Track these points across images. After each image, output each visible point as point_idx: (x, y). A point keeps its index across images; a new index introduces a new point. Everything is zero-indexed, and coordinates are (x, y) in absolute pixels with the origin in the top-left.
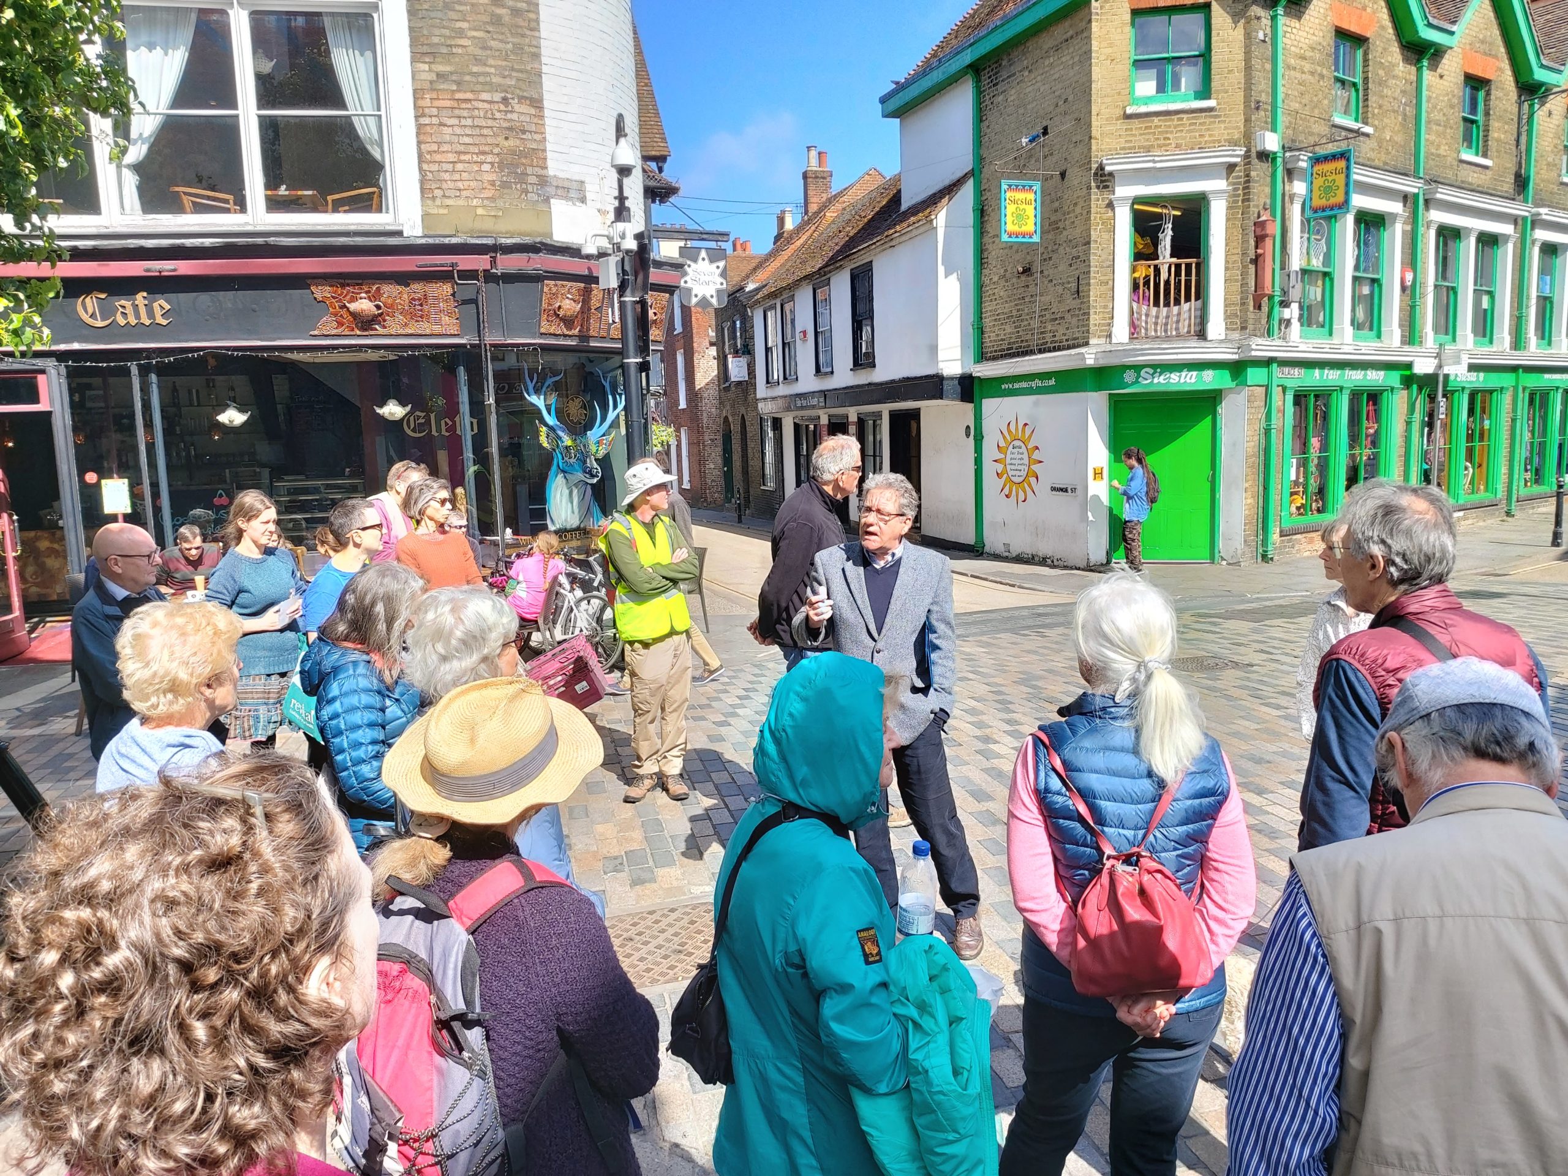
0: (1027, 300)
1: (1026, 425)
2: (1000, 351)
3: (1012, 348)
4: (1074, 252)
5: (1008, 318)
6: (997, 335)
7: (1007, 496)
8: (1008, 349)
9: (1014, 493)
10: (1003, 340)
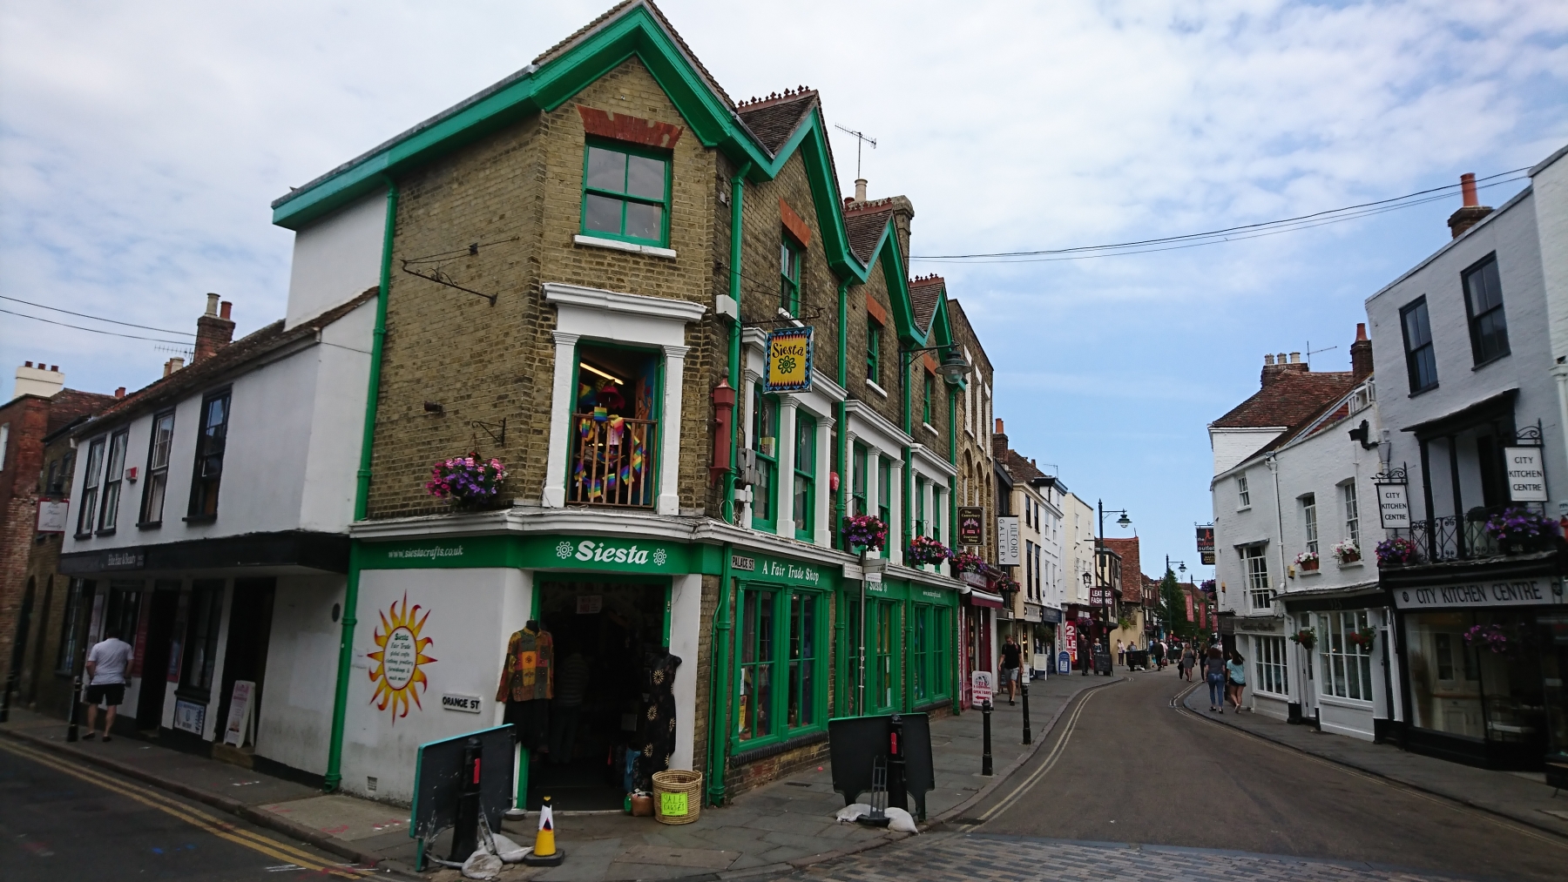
0: (434, 445)
1: (417, 607)
2: (392, 507)
3: (407, 505)
4: (502, 391)
5: (407, 466)
6: (390, 487)
7: (381, 707)
8: (403, 506)
9: (390, 704)
10: (397, 494)
